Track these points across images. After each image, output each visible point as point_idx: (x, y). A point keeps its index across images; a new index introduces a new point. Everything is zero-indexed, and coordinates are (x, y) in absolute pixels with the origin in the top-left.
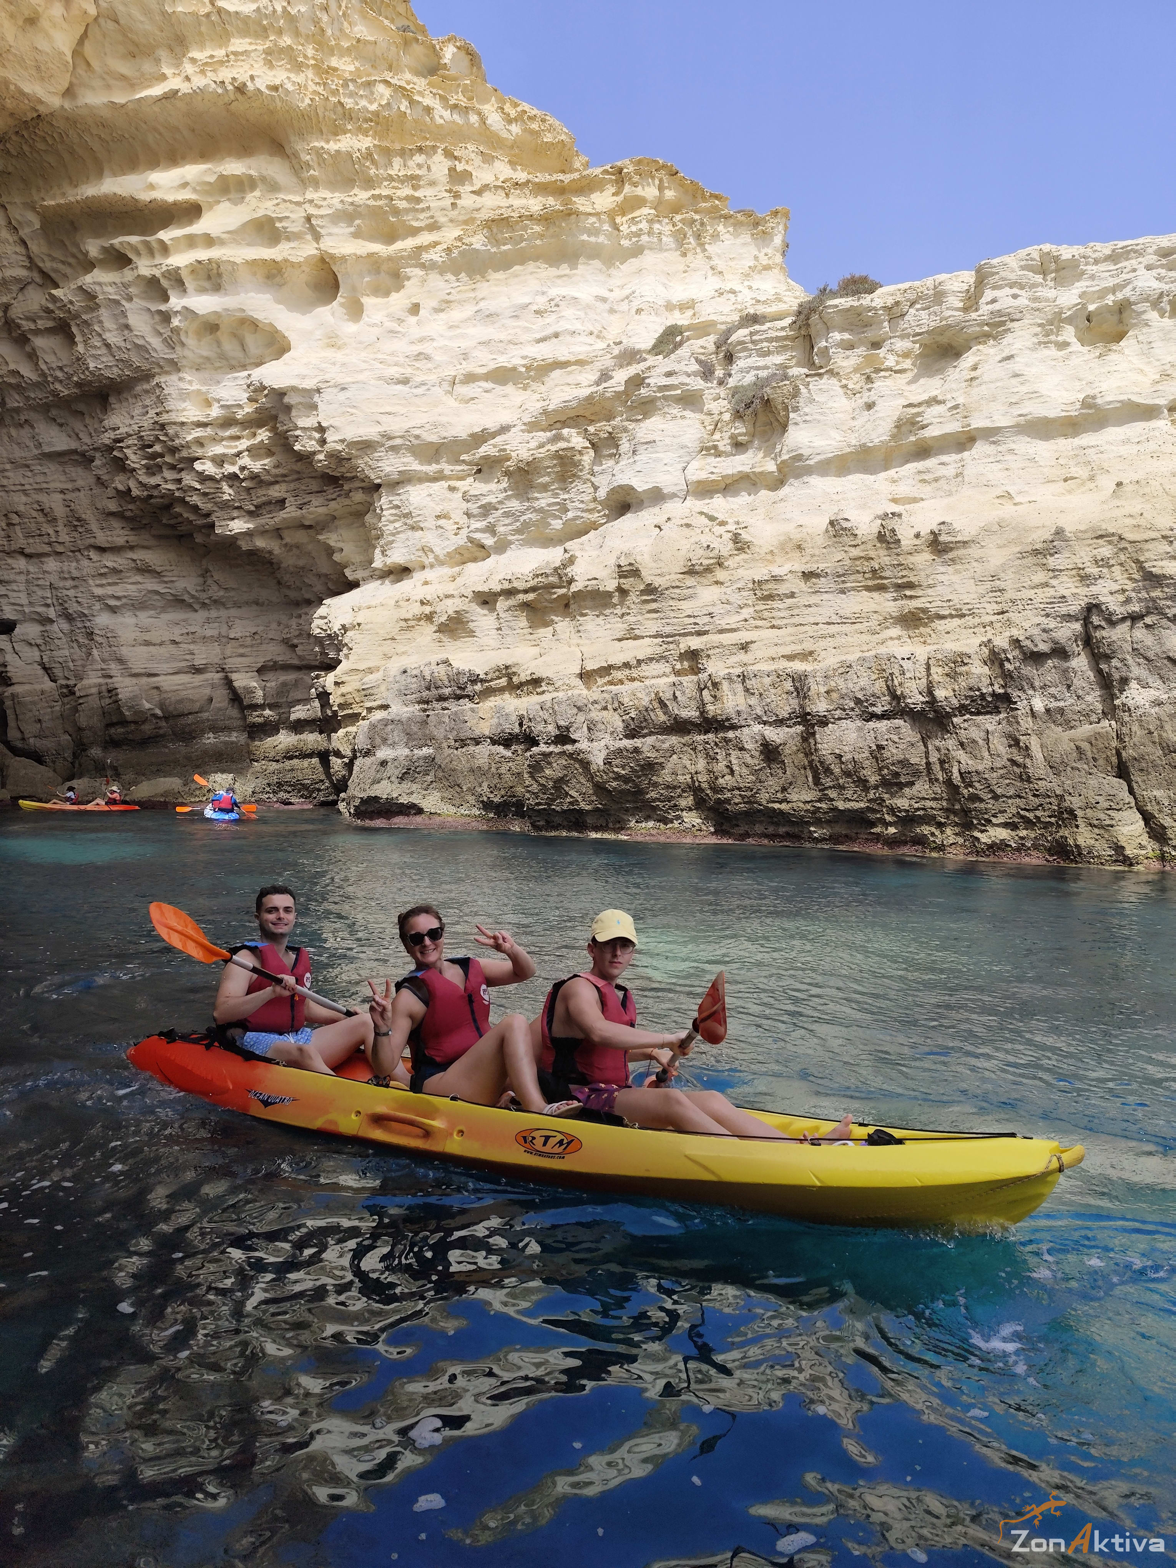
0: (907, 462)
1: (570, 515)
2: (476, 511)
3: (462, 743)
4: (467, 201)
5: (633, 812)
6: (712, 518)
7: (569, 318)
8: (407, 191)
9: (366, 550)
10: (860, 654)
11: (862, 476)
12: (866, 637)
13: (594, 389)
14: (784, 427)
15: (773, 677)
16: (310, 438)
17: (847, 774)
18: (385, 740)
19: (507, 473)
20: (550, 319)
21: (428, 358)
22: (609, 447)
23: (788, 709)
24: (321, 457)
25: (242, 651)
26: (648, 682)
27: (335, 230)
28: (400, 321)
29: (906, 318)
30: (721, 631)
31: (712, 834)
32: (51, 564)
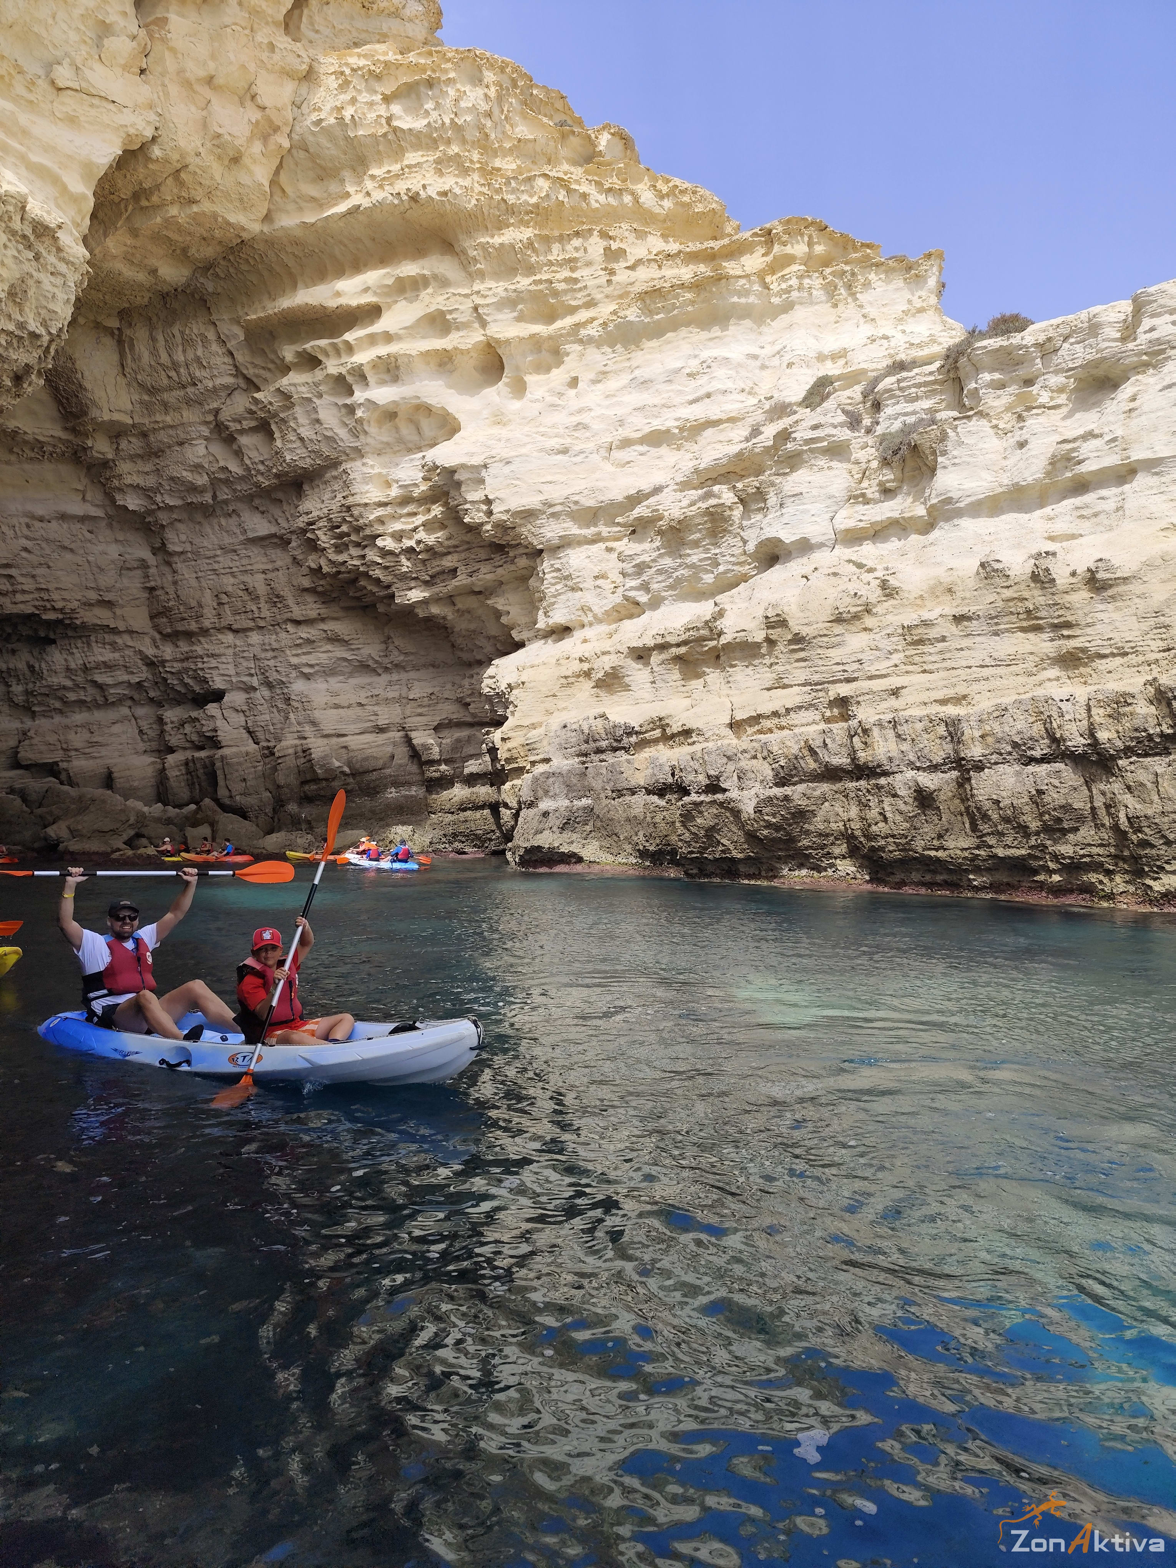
0: (1064, 498)
1: (721, 568)
2: (630, 571)
3: (619, 793)
4: (622, 276)
5: (785, 860)
6: (860, 566)
7: (721, 379)
8: (566, 273)
9: (531, 612)
10: (1017, 697)
11: (1016, 515)
12: (1021, 679)
13: (744, 445)
14: (933, 471)
15: (926, 722)
16: (478, 510)
17: (1006, 820)
18: (546, 792)
19: (660, 533)
20: (702, 380)
21: (586, 427)
22: (757, 501)
23: (942, 754)
24: (488, 527)
25: (420, 710)
26: (797, 730)
27: (500, 316)
28: (561, 395)
29: (1060, 353)
30: (871, 678)
31: (868, 882)
32: (255, 638)
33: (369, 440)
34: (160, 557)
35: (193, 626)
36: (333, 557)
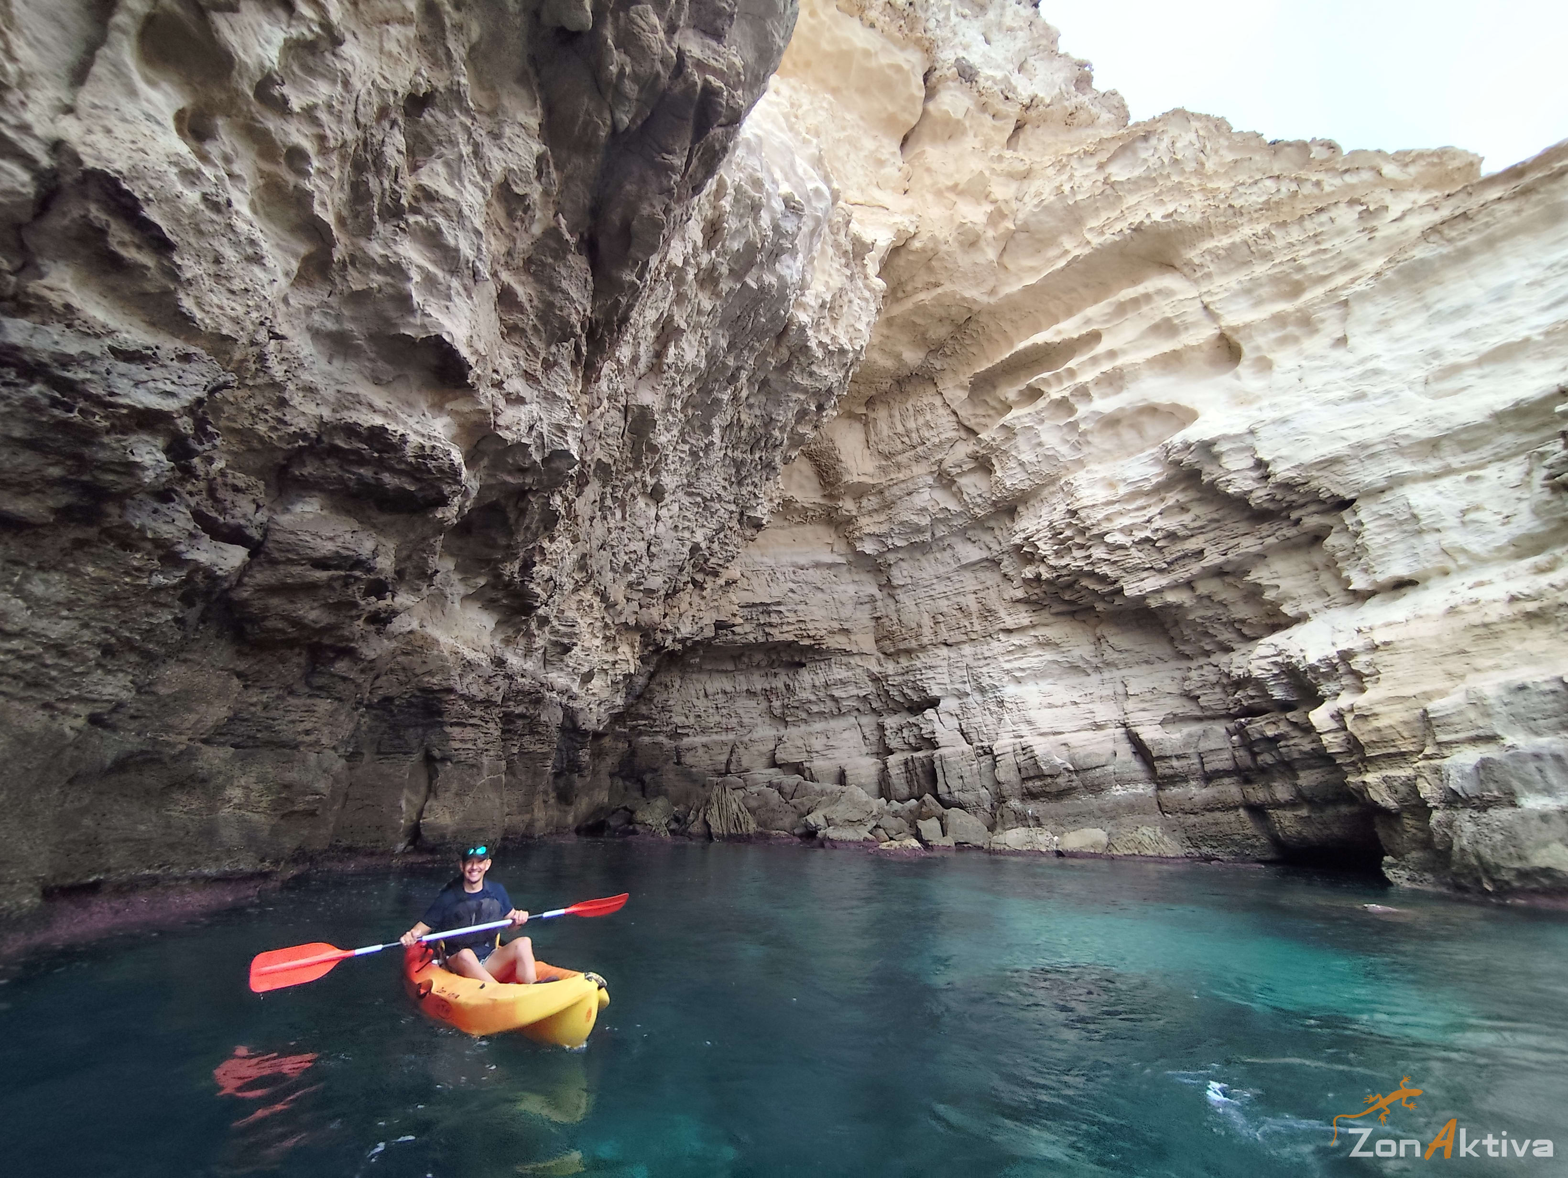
4: (1388, 230)
8: (1312, 248)
9: (1311, 582)
16: (1248, 477)
21: (1380, 372)
24: (1262, 492)
25: (1142, 705)
28: (1324, 357)
32: (967, 649)
33: (1092, 450)
34: (885, 592)
35: (914, 644)
36: (1052, 561)
